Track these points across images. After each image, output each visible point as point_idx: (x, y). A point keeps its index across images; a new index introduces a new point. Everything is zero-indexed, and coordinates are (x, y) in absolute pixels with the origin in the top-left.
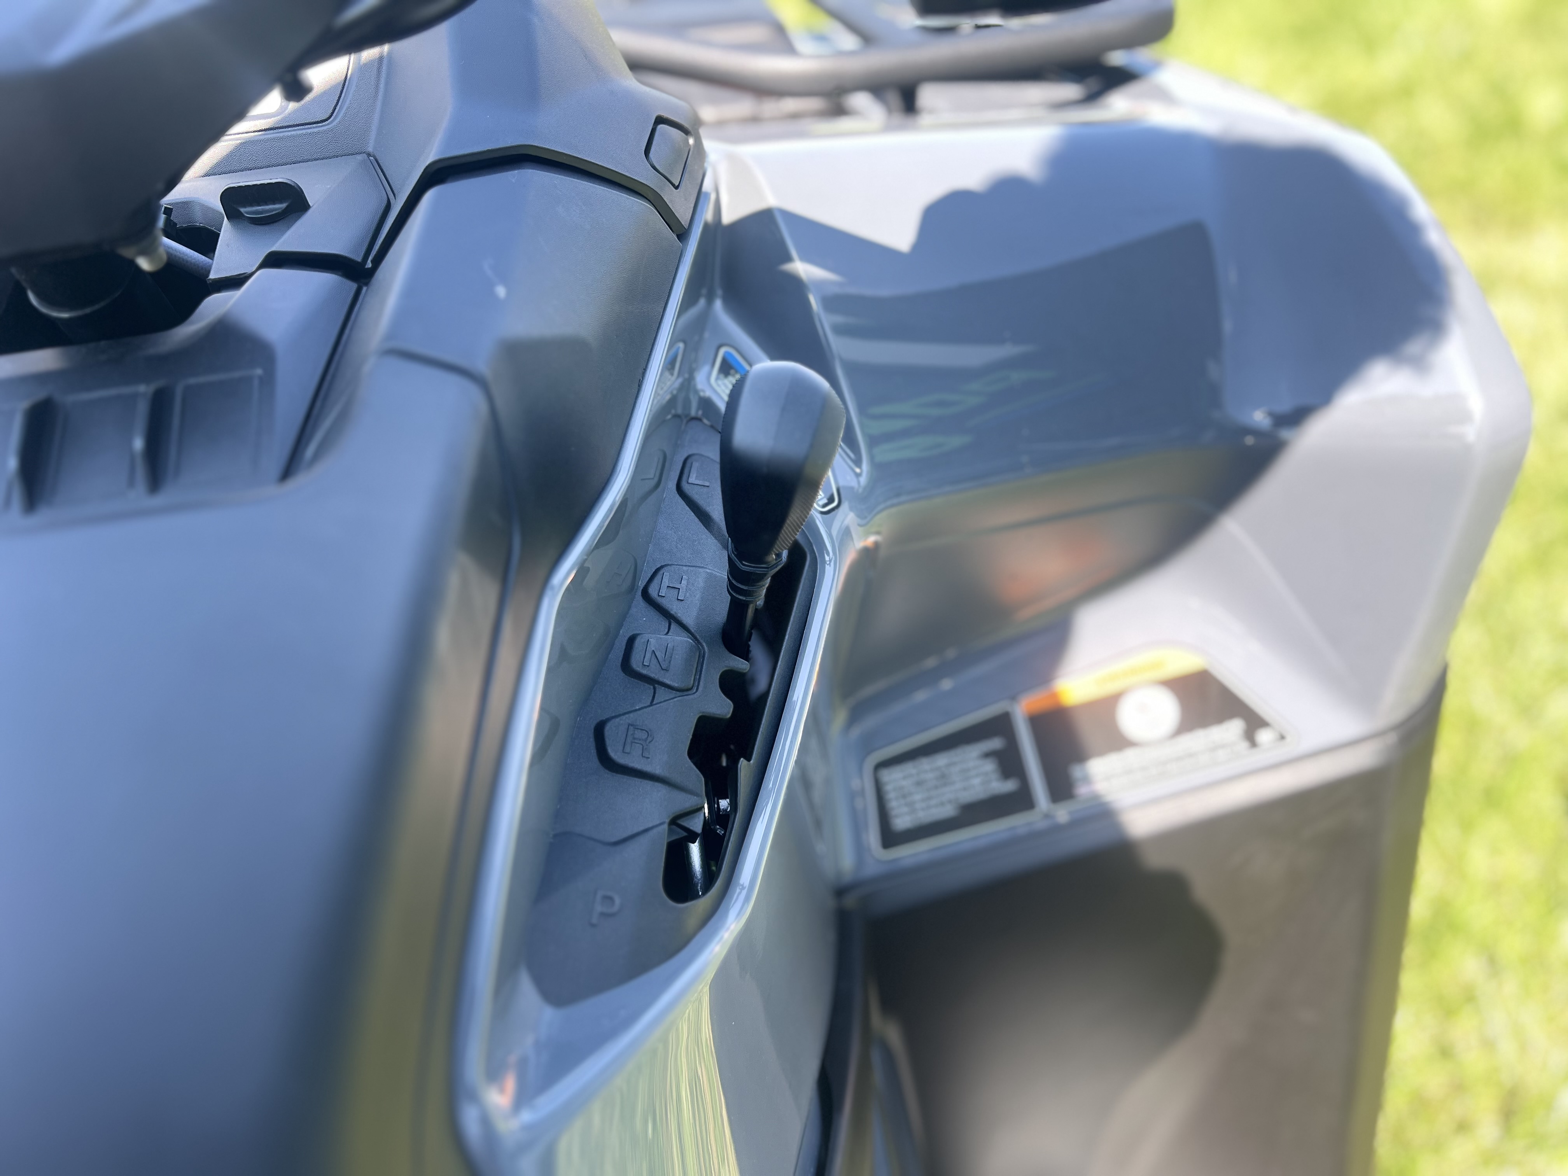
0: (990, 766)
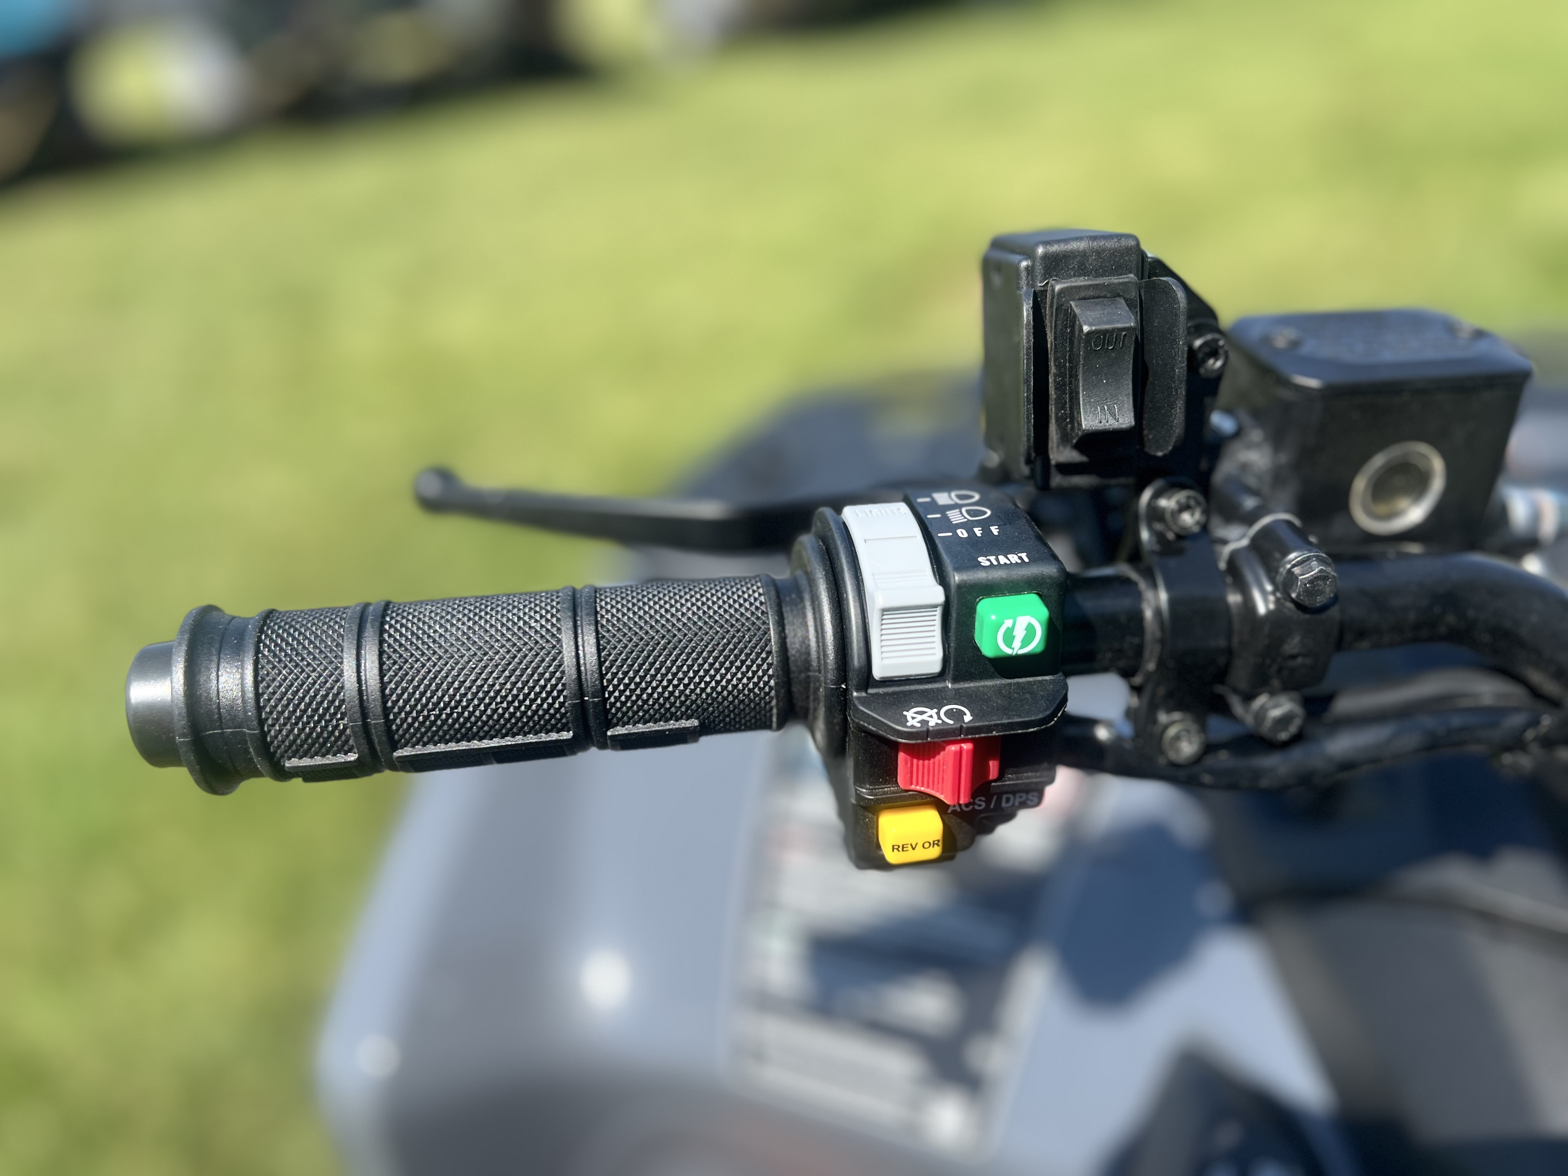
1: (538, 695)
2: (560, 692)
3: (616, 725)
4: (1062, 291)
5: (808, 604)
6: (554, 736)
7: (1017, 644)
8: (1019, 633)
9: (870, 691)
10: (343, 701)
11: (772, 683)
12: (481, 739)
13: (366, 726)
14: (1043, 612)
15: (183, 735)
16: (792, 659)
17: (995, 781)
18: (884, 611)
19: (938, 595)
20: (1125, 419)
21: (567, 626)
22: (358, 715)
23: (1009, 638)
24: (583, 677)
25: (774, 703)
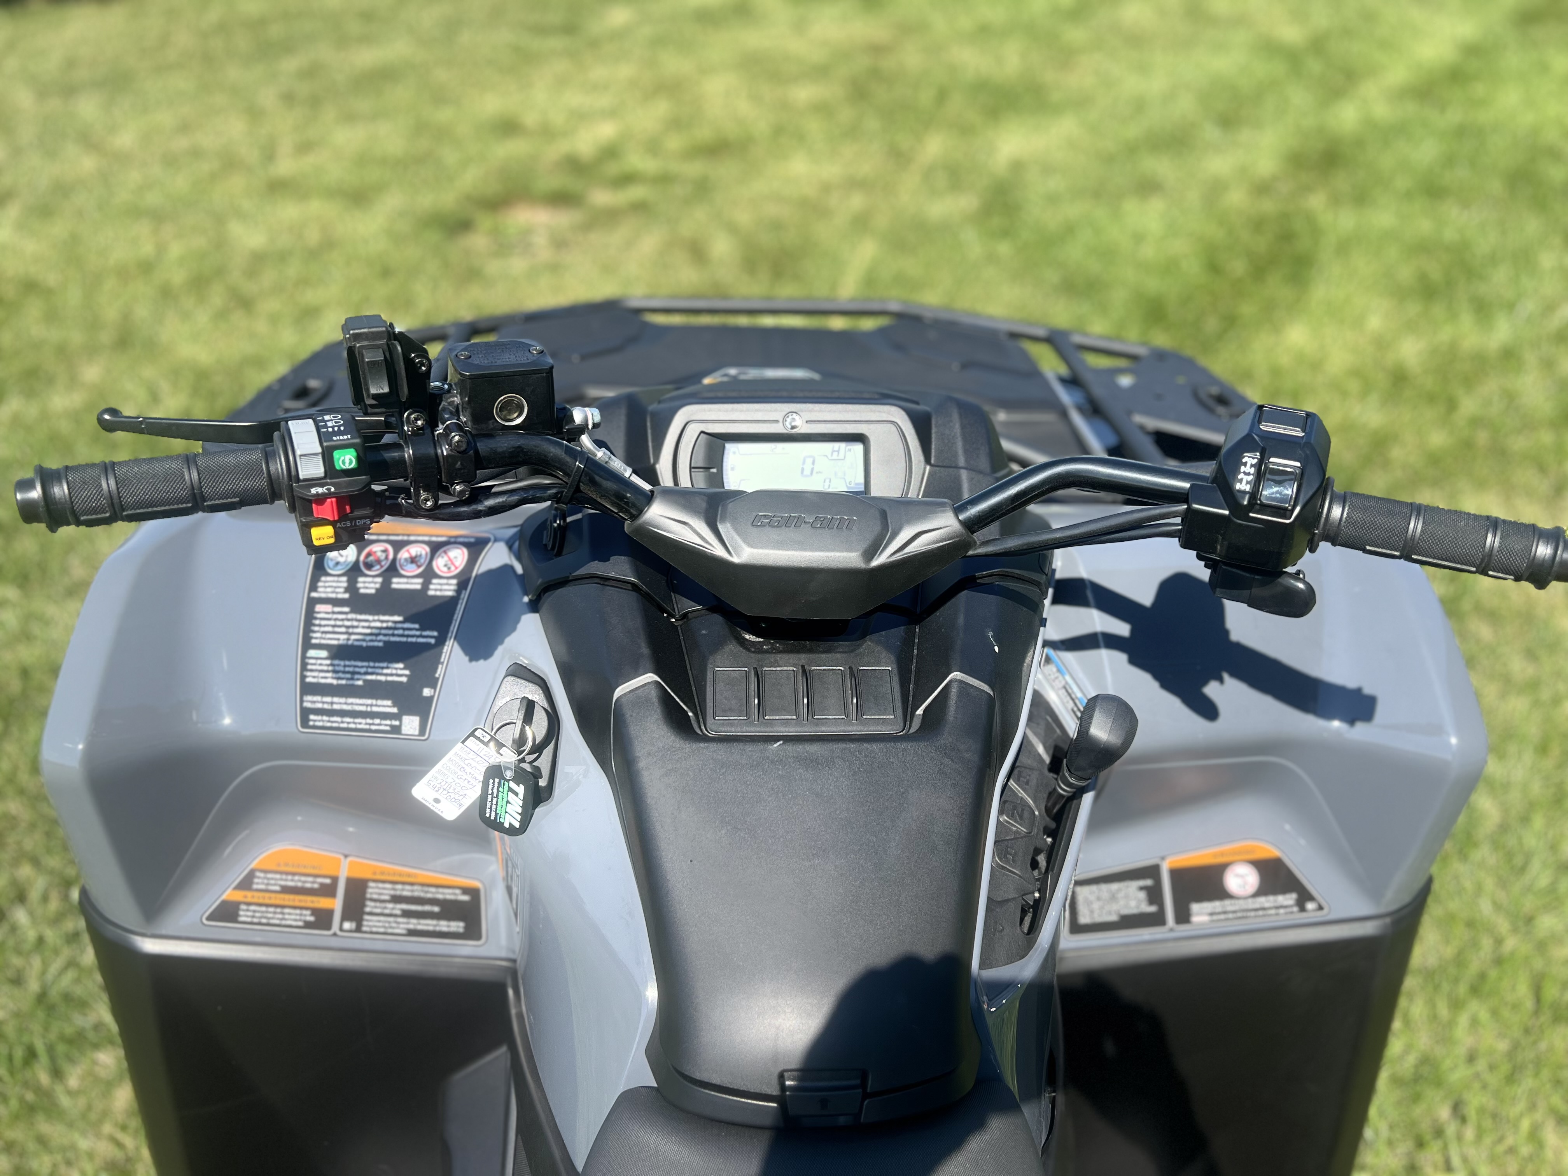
0: (1142, 895)
1: (177, 490)
2: (185, 489)
3: (208, 501)
4: (359, 346)
5: (277, 456)
6: (184, 505)
7: (347, 464)
8: (347, 462)
9: (300, 484)
10: (103, 495)
11: (266, 484)
12: (157, 507)
13: (112, 504)
14: (355, 454)
15: (42, 508)
16: (272, 475)
17: (349, 513)
18: (301, 456)
19: (319, 450)
20: (386, 390)
21: (185, 466)
22: (109, 499)
23: (344, 463)
24: (193, 481)
25: (267, 491)
